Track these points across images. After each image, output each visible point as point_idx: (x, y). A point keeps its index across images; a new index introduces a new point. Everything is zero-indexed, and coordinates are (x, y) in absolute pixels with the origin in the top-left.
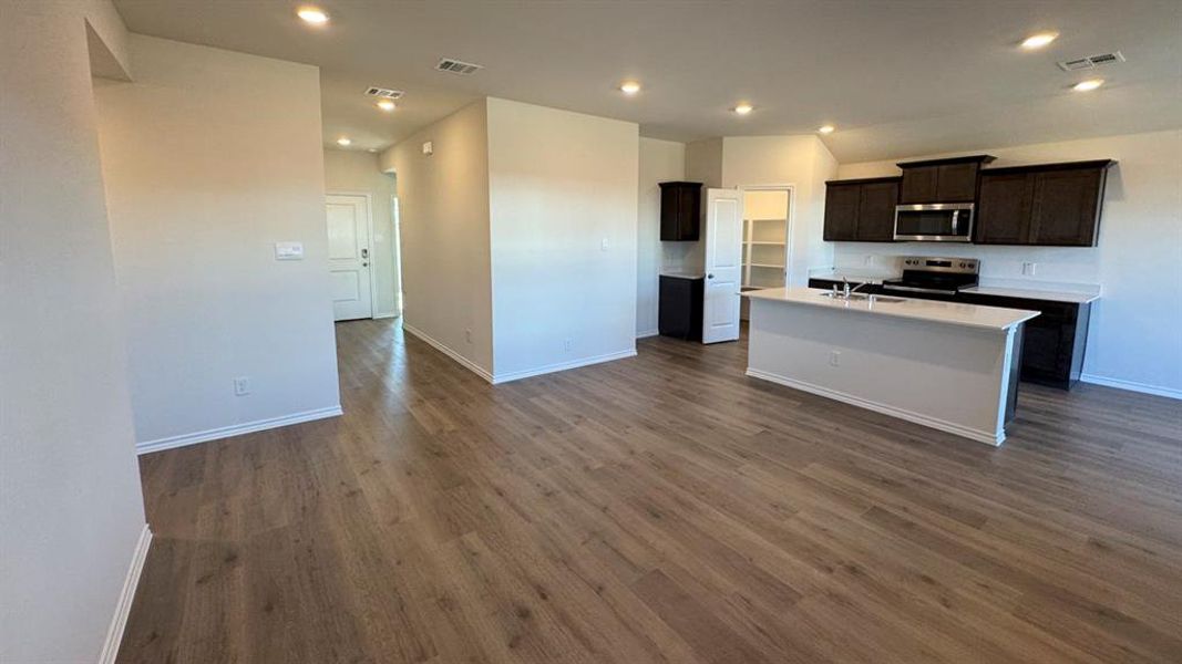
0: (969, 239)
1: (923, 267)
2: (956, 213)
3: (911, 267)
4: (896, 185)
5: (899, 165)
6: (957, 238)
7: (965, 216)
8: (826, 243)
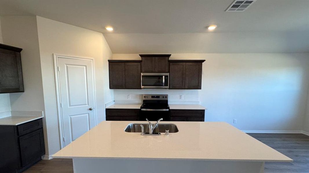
0: (168, 87)
1: (150, 98)
2: (164, 77)
3: (146, 99)
4: (139, 64)
5: (140, 55)
6: (164, 87)
7: (167, 78)
8: (111, 90)
